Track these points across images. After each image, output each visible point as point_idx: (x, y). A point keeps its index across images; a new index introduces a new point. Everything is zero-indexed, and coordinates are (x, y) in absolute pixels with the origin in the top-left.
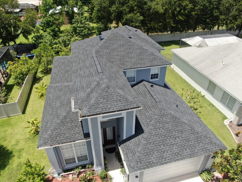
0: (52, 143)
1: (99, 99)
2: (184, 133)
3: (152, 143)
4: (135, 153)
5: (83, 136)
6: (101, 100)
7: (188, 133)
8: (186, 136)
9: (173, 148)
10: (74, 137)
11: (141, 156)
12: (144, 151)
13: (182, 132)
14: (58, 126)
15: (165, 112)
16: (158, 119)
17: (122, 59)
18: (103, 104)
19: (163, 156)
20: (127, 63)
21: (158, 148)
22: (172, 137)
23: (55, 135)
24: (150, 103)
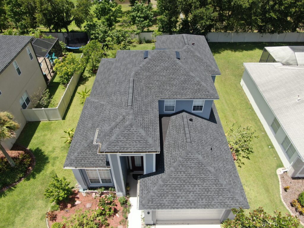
0: (76, 165)
1: (120, 137)
2: (206, 182)
3: (169, 186)
4: (150, 192)
5: (105, 164)
6: (122, 138)
7: (210, 183)
8: (207, 186)
9: (189, 195)
10: (97, 163)
11: (154, 196)
12: (158, 191)
13: (204, 180)
14: (85, 150)
15: (192, 156)
16: (183, 162)
17: (162, 86)
18: (122, 143)
19: (177, 201)
20: (167, 91)
21: (173, 191)
22: (192, 183)
23: (81, 157)
24: (180, 142)
